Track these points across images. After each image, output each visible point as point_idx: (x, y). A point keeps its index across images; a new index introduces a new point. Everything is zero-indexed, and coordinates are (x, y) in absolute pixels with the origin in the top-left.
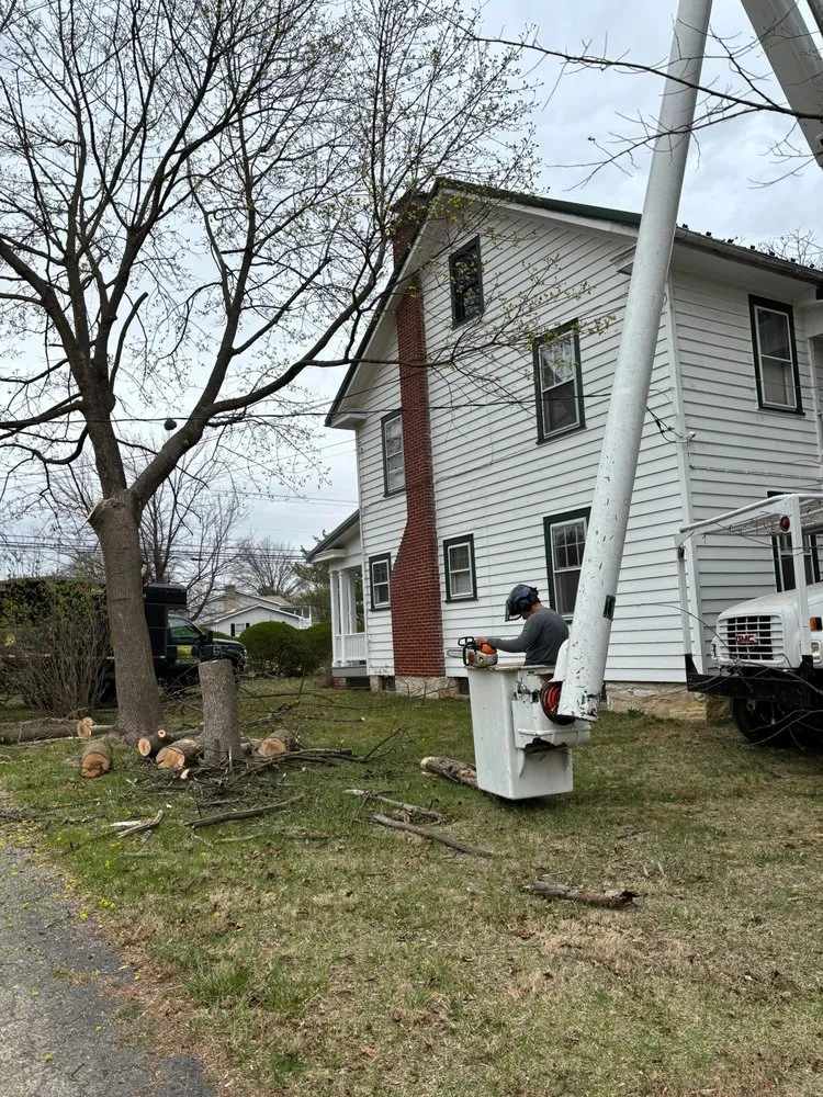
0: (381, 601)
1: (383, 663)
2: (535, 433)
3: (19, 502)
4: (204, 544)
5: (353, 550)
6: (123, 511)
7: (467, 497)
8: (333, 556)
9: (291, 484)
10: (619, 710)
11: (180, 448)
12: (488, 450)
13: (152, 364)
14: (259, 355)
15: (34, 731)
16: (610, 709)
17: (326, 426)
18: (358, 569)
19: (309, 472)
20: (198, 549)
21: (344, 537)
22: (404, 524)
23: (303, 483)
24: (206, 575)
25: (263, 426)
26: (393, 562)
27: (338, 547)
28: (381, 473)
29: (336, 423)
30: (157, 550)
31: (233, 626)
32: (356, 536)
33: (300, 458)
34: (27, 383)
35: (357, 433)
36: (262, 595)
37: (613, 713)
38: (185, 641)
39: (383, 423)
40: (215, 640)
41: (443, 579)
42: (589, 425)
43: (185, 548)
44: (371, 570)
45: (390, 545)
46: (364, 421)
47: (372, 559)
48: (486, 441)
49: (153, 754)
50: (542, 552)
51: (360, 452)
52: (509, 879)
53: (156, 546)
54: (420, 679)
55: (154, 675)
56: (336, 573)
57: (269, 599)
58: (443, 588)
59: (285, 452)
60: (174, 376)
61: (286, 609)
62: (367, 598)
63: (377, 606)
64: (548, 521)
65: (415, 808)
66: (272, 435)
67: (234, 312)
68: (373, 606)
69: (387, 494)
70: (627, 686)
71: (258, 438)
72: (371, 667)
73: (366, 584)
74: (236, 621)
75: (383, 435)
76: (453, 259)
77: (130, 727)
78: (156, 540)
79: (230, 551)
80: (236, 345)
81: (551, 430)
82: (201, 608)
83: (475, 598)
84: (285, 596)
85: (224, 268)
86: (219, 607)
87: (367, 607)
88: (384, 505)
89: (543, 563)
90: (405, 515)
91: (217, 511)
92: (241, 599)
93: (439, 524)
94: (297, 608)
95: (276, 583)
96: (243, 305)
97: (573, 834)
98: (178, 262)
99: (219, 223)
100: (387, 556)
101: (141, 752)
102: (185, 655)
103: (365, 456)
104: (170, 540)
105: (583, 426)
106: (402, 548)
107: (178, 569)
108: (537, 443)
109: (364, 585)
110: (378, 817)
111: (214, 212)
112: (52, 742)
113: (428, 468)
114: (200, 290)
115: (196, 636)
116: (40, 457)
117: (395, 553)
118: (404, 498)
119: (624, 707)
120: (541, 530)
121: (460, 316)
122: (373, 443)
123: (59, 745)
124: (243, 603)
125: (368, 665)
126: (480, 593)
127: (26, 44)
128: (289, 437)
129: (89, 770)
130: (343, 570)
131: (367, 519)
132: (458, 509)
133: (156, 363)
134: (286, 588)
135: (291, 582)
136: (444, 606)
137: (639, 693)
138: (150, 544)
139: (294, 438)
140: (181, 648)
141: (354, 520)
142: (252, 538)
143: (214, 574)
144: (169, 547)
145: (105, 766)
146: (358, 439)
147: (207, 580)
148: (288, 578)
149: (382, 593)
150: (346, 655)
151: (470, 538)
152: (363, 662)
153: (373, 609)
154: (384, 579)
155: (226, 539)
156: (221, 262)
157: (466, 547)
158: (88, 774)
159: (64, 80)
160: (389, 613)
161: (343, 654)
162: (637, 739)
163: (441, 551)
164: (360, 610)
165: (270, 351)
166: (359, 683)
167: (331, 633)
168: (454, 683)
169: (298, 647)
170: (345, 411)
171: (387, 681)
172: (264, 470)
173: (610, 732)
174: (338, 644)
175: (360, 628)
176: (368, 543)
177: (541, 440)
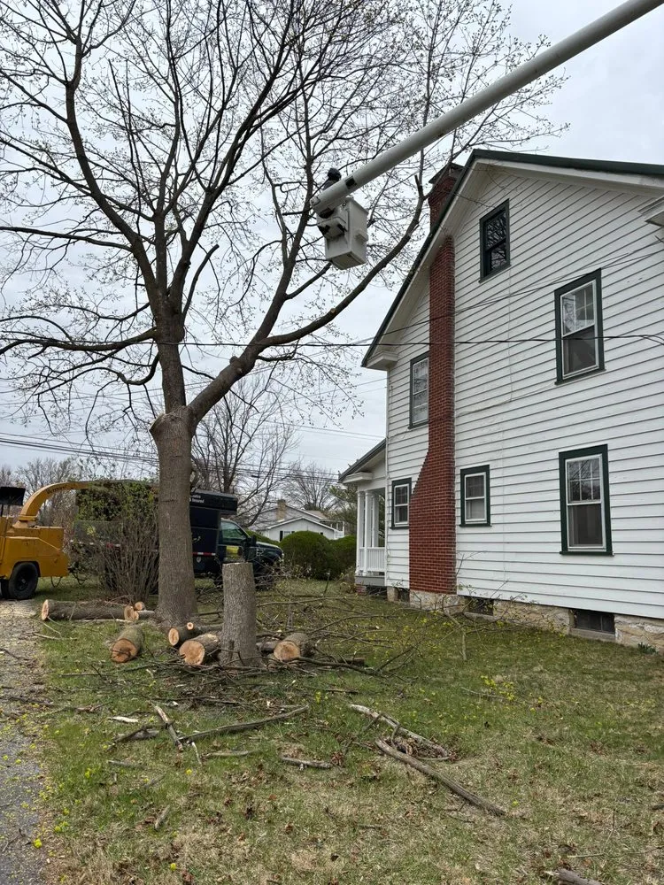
0: (401, 520)
1: (399, 577)
2: (554, 374)
3: (107, 416)
4: (263, 465)
5: (379, 474)
6: (179, 424)
7: (486, 431)
8: (361, 478)
9: (329, 414)
10: (627, 644)
11: (234, 374)
12: (508, 389)
13: (224, 311)
14: (310, 306)
15: (89, 610)
16: (619, 641)
17: (362, 366)
18: (381, 492)
19: (345, 404)
20: (257, 468)
21: (372, 461)
22: (425, 453)
23: (339, 413)
24: (262, 490)
25: (309, 365)
26: (413, 486)
27: (366, 471)
28: (408, 408)
29: (372, 364)
30: (226, 467)
31: (281, 532)
32: (382, 462)
33: (339, 393)
34: (121, 320)
35: (389, 373)
36: (307, 509)
37: (622, 646)
38: (235, 542)
39: (412, 365)
40: (258, 543)
41: (458, 504)
42: (608, 367)
43: (248, 467)
44: (393, 493)
45: (413, 471)
46: (396, 362)
47: (395, 483)
48: (507, 380)
49: (178, 645)
50: (557, 485)
51: (390, 389)
52: (526, 854)
53: (226, 464)
54: (432, 594)
55: (192, 571)
56: (363, 493)
57: (312, 513)
58: (458, 513)
59: (327, 386)
60: (240, 321)
61: (324, 522)
62: (388, 518)
63: (397, 524)
64: (564, 456)
65: (420, 738)
66: (316, 373)
67: (289, 263)
68: (393, 524)
69: (412, 426)
70: (638, 620)
71: (305, 375)
72: (389, 579)
73: (388, 504)
74: (284, 529)
75: (411, 375)
76: (484, 223)
77: (167, 616)
78: (226, 460)
79: (284, 472)
80: (289, 291)
81: (570, 371)
82: (256, 516)
83: (488, 524)
84: (325, 512)
85: (285, 230)
86: (272, 516)
87: (388, 524)
88: (407, 436)
89: (557, 495)
90: (426, 446)
91: (275, 439)
92: (289, 511)
93: (457, 455)
94: (333, 523)
95: (319, 501)
96: (298, 258)
97: (598, 795)
98: (250, 227)
99: (284, 195)
100: (408, 481)
101: (171, 641)
102: (232, 553)
103: (395, 392)
104: (237, 460)
105: (602, 368)
106: (422, 474)
107: (241, 484)
108: (556, 383)
109: (387, 505)
110: (380, 743)
111: (281, 185)
112: (101, 623)
113: (450, 404)
114: (263, 247)
115: (243, 538)
116: (124, 379)
117: (415, 478)
118: (426, 430)
119: (634, 642)
120: (556, 465)
121: (487, 271)
122: (402, 382)
123: (106, 626)
124: (290, 515)
125: (386, 577)
126: (493, 520)
127: (141, 49)
128: (330, 375)
129: (119, 655)
130: (369, 491)
131: (393, 447)
132: (475, 442)
133: (226, 310)
134: (326, 505)
135: (330, 501)
136: (458, 530)
137: (649, 628)
138: (221, 462)
139: (335, 376)
140: (229, 548)
141: (381, 448)
142: (300, 463)
143: (268, 489)
144: (235, 466)
145: (133, 653)
146: (389, 378)
147: (263, 493)
148: (328, 497)
149: (402, 513)
150: (368, 566)
151: (486, 469)
152: (382, 574)
153: (393, 528)
154: (405, 502)
155: (280, 462)
156: (283, 224)
157: (482, 476)
158: (117, 659)
159: (168, 76)
160: (407, 532)
161: (366, 564)
162: (651, 678)
163: (458, 479)
164: (382, 528)
165: (320, 303)
166: (378, 592)
167: (356, 545)
168: (463, 602)
169: (328, 555)
170: (381, 352)
171: (402, 593)
172: (308, 401)
173: (620, 667)
174: (362, 556)
175: (381, 543)
176: (391, 468)
177: (560, 381)
